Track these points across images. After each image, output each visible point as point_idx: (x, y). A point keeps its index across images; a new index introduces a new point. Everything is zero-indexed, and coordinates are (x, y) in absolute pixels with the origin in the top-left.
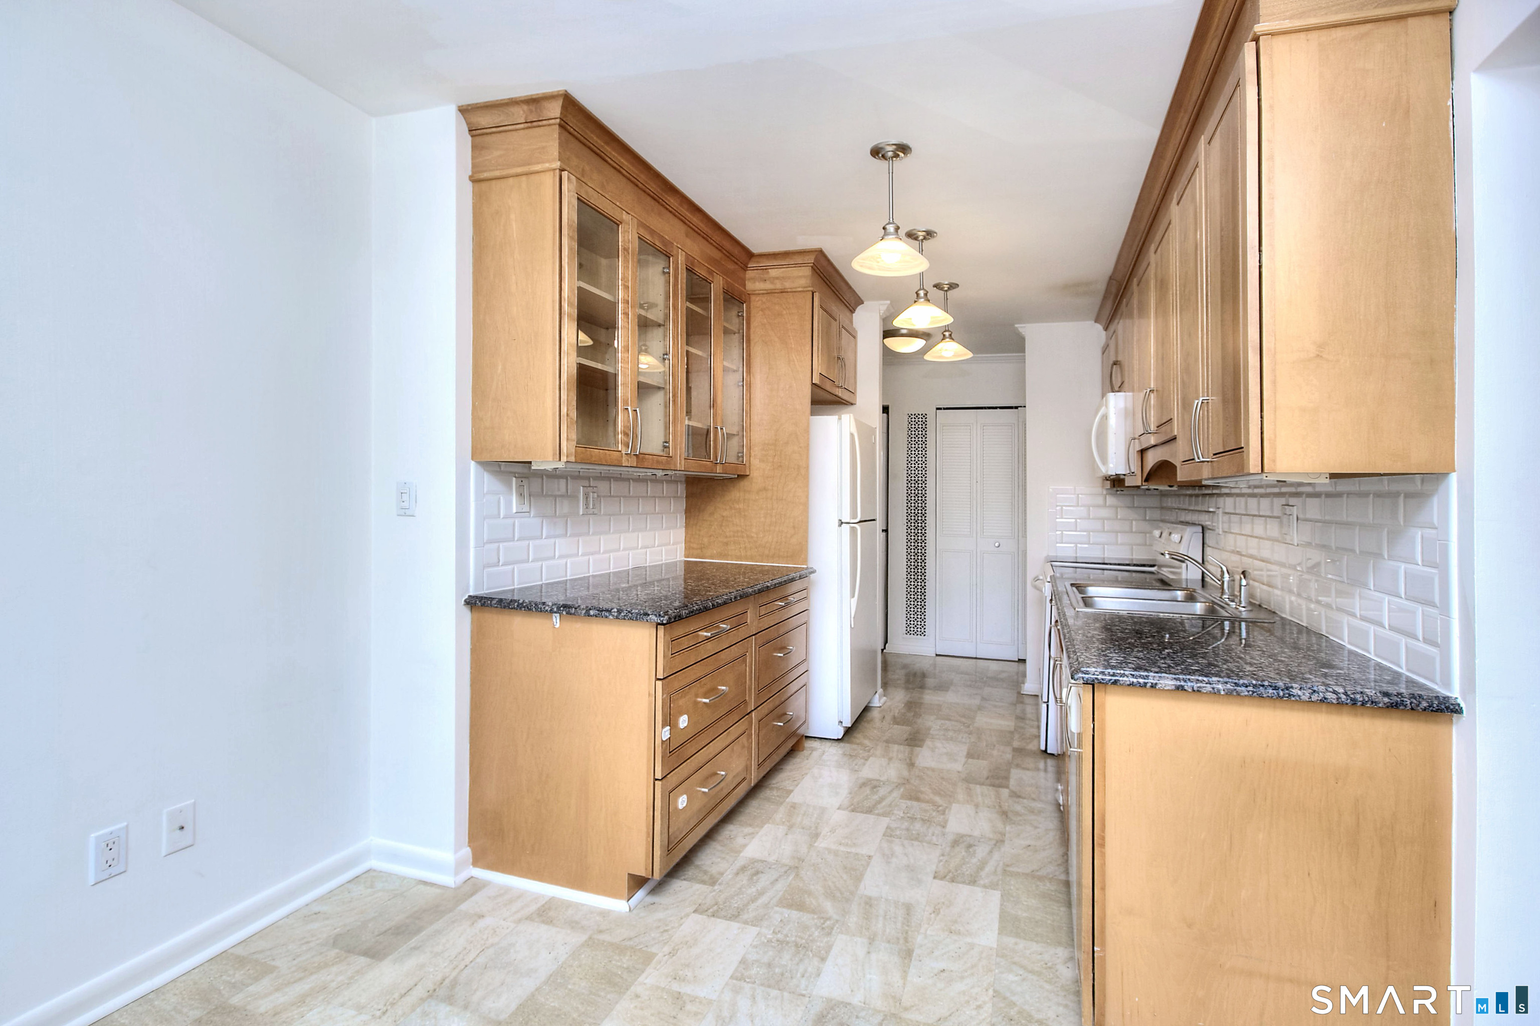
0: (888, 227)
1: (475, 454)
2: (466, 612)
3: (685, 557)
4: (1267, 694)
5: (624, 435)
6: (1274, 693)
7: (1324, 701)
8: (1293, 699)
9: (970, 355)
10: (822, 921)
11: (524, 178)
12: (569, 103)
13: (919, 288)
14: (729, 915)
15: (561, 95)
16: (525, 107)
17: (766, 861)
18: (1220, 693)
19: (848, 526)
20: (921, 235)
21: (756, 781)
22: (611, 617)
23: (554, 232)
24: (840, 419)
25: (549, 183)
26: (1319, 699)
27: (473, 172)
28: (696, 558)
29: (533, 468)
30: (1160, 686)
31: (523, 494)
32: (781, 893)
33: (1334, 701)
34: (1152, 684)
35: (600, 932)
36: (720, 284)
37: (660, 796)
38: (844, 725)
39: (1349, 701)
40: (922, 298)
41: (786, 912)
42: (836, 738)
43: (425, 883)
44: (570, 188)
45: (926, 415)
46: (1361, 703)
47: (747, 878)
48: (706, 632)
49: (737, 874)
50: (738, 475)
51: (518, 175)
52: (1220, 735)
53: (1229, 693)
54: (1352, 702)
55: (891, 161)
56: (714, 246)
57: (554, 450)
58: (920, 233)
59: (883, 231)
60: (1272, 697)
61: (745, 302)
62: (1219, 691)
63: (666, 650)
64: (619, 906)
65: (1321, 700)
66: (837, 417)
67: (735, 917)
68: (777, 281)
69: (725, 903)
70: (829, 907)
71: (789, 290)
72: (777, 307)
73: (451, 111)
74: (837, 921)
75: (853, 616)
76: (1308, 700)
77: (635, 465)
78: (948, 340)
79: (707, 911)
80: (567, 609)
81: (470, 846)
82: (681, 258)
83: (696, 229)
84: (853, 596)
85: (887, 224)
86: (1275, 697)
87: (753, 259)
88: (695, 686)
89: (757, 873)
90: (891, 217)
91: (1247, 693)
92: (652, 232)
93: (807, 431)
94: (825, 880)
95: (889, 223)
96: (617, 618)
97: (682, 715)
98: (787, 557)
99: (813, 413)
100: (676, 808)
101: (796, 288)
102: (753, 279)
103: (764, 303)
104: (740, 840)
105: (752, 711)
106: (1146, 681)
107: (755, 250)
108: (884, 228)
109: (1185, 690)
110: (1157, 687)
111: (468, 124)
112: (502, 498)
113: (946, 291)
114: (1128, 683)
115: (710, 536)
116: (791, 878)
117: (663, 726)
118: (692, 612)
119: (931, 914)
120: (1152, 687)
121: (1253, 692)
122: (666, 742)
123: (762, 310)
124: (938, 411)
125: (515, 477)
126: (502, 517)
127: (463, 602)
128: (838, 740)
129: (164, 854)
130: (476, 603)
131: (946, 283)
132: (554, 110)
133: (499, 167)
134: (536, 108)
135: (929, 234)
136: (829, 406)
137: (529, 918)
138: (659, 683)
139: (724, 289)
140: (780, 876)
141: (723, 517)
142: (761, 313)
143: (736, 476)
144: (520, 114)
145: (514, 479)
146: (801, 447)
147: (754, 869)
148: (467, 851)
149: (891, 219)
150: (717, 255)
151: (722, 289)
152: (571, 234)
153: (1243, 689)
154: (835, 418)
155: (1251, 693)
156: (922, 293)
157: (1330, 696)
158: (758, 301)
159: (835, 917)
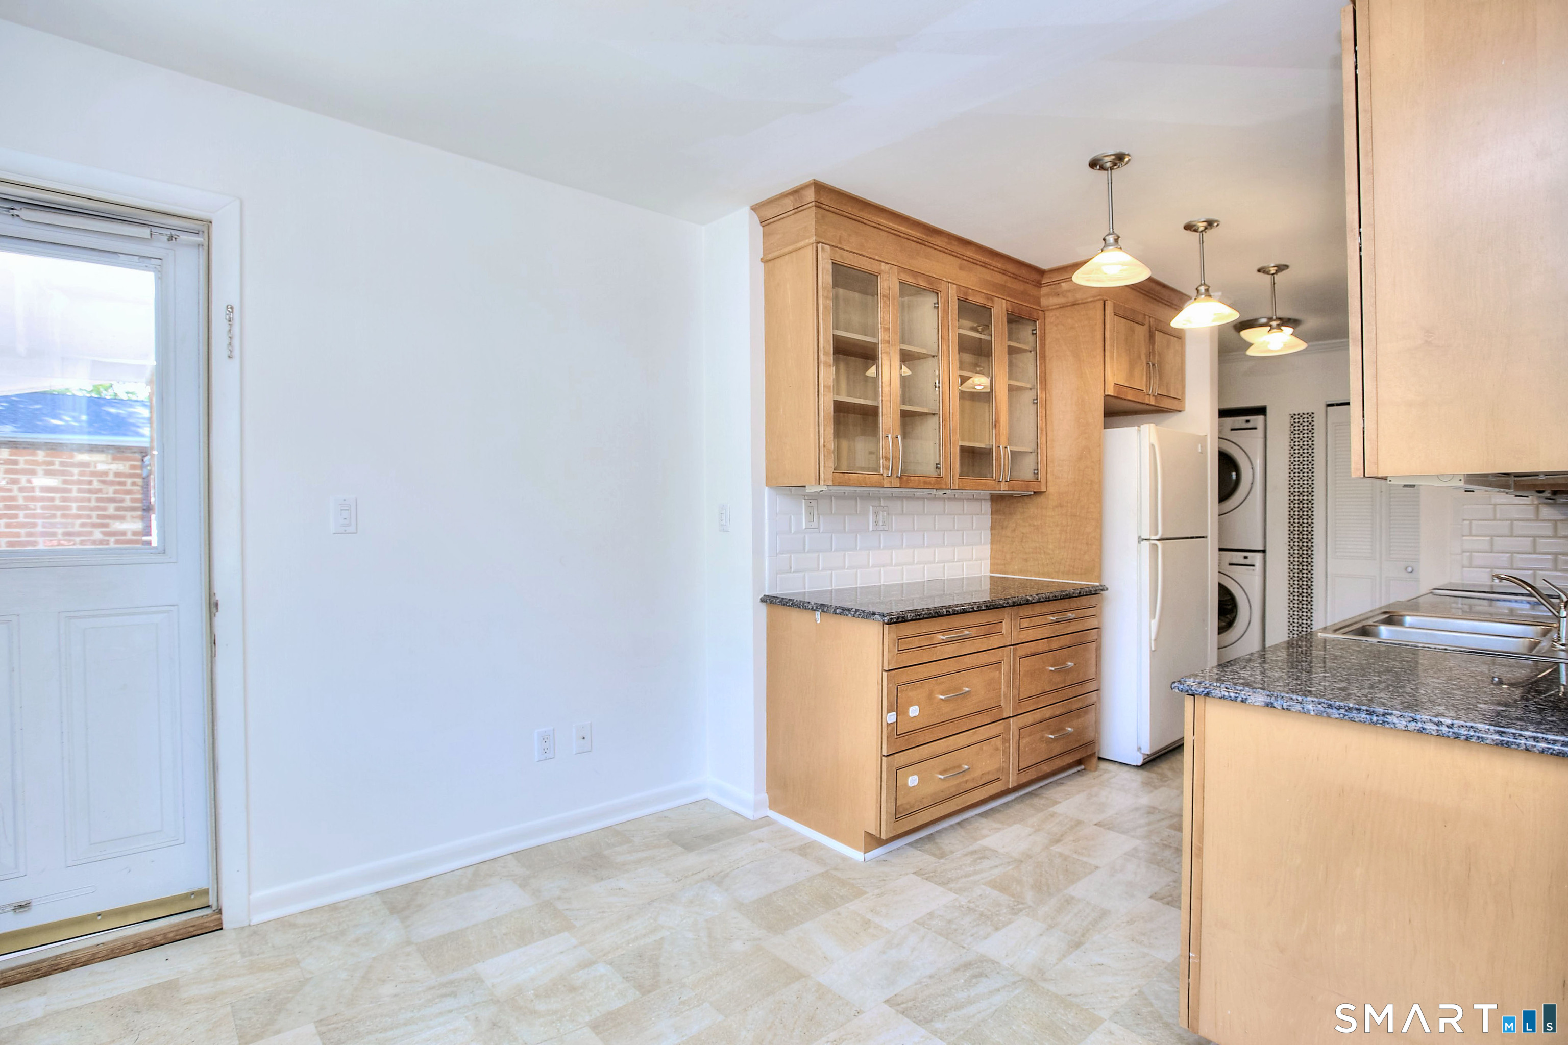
0: (1107, 238)
1: (771, 481)
2: (763, 608)
3: (991, 573)
4: (1359, 719)
5: (886, 460)
6: (1367, 718)
7: (1422, 732)
8: (1387, 726)
9: (1302, 345)
10: (1016, 904)
11: (794, 254)
12: (819, 187)
13: (1199, 284)
14: (940, 882)
15: (811, 184)
16: (791, 198)
17: (996, 851)
18: (1310, 713)
19: (1147, 543)
20: (1201, 226)
21: (1015, 785)
22: (850, 615)
23: (813, 295)
24: (1139, 431)
25: (809, 253)
26: (1417, 728)
27: (764, 255)
28: (1000, 574)
29: (807, 491)
30: (1250, 701)
31: (812, 514)
32: (993, 877)
33: (1434, 733)
34: (1242, 698)
35: (836, 869)
36: (1002, 308)
37: (885, 770)
38: (1143, 752)
39: (1451, 733)
40: (1202, 294)
41: (989, 890)
42: (1135, 765)
43: (736, 814)
44: (824, 256)
45: (1313, 413)
46: (1465, 737)
47: (972, 860)
48: (943, 635)
49: (966, 855)
50: (1034, 492)
51: (790, 252)
52: (1318, 758)
53: (1319, 714)
54: (1454, 735)
55: (1109, 171)
56: (996, 271)
57: (815, 476)
58: (1200, 224)
59: (1104, 242)
60: (1365, 722)
61: (1038, 320)
62: (1309, 711)
63: (891, 646)
64: (857, 855)
65: (1418, 730)
66: (1136, 428)
67: (943, 884)
68: (1069, 295)
69: (942, 872)
70: (1029, 896)
71: (1080, 302)
72: (1070, 321)
73: (746, 209)
74: (1030, 906)
75: (1153, 637)
76: (1404, 729)
77: (898, 486)
78: (1275, 330)
79: (924, 875)
80: (822, 608)
81: (767, 793)
82: (953, 292)
83: (971, 260)
84: (1153, 615)
85: (1108, 235)
86: (1367, 723)
87: (1045, 276)
88: (929, 682)
89: (984, 858)
90: (1111, 227)
91: (1337, 716)
92: (915, 274)
93: (1100, 445)
94: (1041, 875)
95: (1109, 234)
96: (854, 616)
97: (912, 705)
98: (1081, 574)
99: (1106, 427)
100: (906, 784)
101: (1086, 299)
102: (1048, 295)
103: (1057, 318)
104: (985, 832)
105: (1010, 717)
106: (1237, 695)
107: (1045, 266)
108: (1104, 240)
109: (1275, 707)
110: (1247, 702)
111: (759, 218)
112: (793, 517)
113: (1273, 274)
114: (1220, 696)
115: (1012, 552)
116: (1010, 868)
117: (889, 712)
118: (919, 615)
119: (1123, 923)
120: (1242, 701)
121: (1345, 715)
122: (892, 725)
123: (1056, 325)
124: (1329, 408)
125: (805, 499)
126: (793, 532)
127: (759, 600)
128: (1137, 767)
129: (575, 753)
130: (769, 600)
131: (1273, 265)
132: (810, 195)
133: (779, 248)
134: (799, 197)
135: (1210, 224)
136: (1145, 416)
137: (792, 850)
138: (885, 674)
139: (1007, 311)
140: (1002, 864)
141: (1023, 533)
142: (1055, 328)
143: (1032, 493)
144: (789, 203)
145: (804, 500)
146: (1093, 462)
147: (982, 855)
148: (765, 796)
149: (1111, 230)
150: (1000, 279)
151: (1006, 312)
152: (825, 295)
153: (1335, 711)
154: (1134, 429)
155: (1342, 716)
156: (1202, 289)
157: (1430, 727)
158: (1052, 317)
159: (1030, 903)
